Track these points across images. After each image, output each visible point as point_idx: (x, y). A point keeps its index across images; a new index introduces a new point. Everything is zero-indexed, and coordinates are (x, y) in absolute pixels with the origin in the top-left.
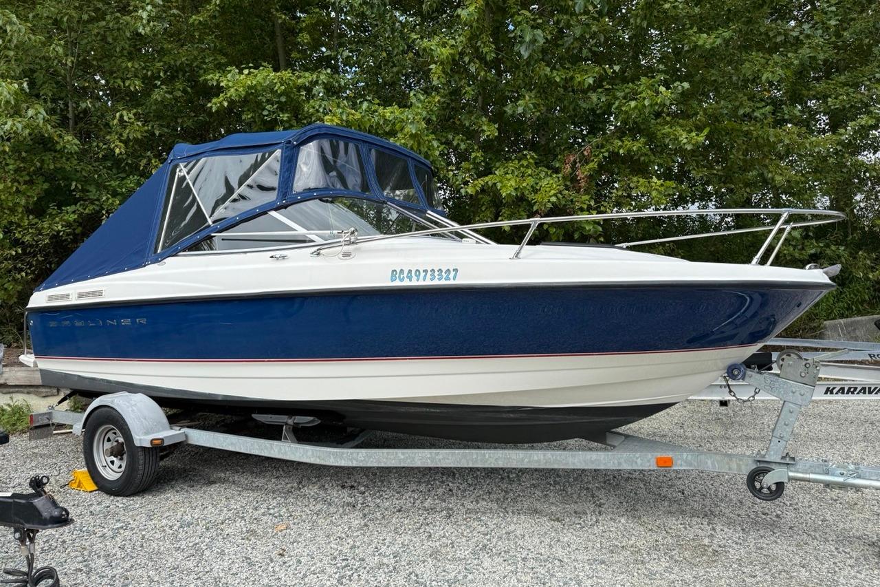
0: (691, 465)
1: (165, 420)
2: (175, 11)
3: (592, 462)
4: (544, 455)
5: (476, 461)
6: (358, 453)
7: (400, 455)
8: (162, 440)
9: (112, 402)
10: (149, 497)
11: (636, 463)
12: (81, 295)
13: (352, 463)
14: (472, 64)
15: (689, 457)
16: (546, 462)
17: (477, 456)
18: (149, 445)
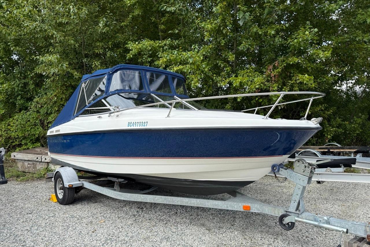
0: (259, 210)
1: (77, 178)
2: (115, 22)
3: (216, 205)
4: (196, 201)
5: (170, 202)
6: (127, 195)
7: (142, 197)
8: (72, 185)
9: (60, 170)
10: (71, 206)
11: (234, 207)
12: (56, 131)
13: (125, 199)
14: (224, 30)
15: (258, 207)
16: (197, 204)
17: (170, 200)
18: (68, 187)
